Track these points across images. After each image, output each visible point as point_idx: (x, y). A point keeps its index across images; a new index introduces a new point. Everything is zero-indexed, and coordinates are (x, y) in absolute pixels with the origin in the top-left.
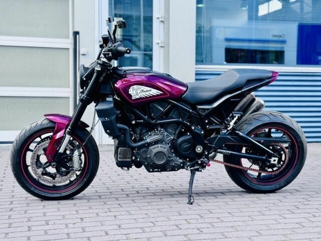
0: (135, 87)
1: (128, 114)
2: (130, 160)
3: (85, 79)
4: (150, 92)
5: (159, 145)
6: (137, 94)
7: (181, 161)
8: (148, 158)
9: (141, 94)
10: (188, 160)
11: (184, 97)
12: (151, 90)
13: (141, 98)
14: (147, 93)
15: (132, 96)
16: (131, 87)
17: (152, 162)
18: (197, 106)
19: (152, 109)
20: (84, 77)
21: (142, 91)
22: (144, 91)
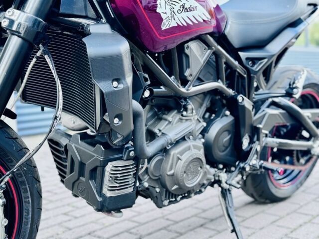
2: (132, 189)
4: (195, 13)
5: (189, 144)
6: (173, 15)
7: (212, 171)
8: (167, 179)
9: (179, 16)
10: (221, 166)
11: (228, 33)
12: (196, 8)
13: (178, 28)
14: (191, 15)
17: (178, 184)
18: (240, 53)
19: (187, 57)
21: (183, 6)
22: (186, 7)
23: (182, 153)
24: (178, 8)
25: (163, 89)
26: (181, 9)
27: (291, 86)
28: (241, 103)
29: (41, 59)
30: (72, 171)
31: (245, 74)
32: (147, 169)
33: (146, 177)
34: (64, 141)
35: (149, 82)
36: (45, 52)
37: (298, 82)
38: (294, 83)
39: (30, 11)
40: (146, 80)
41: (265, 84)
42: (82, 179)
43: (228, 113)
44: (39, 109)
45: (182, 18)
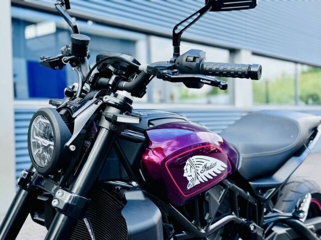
0: (195, 158)
3: (72, 148)
6: (197, 176)
9: (202, 175)
11: (240, 169)
13: (201, 185)
16: (188, 162)
18: (250, 183)
19: (207, 203)
20: (71, 144)
21: (205, 167)
22: (207, 166)
24: (200, 168)
25: (184, 233)
26: (204, 169)
27: (297, 210)
28: (253, 231)
31: (256, 203)
35: (173, 231)
37: (304, 205)
38: (300, 206)
39: (76, 192)
40: (171, 229)
41: (273, 206)
45: (204, 176)
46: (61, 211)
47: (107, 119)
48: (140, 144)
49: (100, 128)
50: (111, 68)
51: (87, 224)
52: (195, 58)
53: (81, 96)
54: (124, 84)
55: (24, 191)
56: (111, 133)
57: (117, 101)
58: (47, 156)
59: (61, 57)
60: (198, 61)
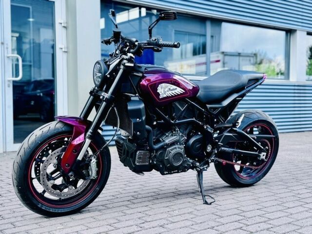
0: (163, 85)
1: (151, 114)
2: (148, 164)
3: (108, 76)
4: (176, 91)
5: (177, 146)
6: (165, 93)
7: (191, 161)
8: (165, 161)
9: (168, 93)
10: (197, 159)
11: (198, 96)
12: (176, 89)
13: (167, 97)
14: (173, 92)
15: (159, 95)
16: (160, 86)
17: (170, 164)
18: (207, 105)
19: (174, 108)
20: (108, 74)
21: (169, 89)
22: (171, 89)
23: (172, 150)
24: (167, 89)
27: (236, 122)
28: (206, 129)
29: (113, 109)
30: (124, 154)
32: (155, 155)
33: (155, 159)
34: (122, 142)
36: (114, 106)
37: (239, 120)
38: (237, 120)
39: (110, 93)
40: (154, 117)
42: (128, 158)
43: (199, 133)
44: (112, 127)
45: (169, 94)
46: (104, 101)
47: (123, 65)
48: (139, 78)
49: (120, 69)
50: (128, 44)
51: (116, 109)
52: (155, 40)
53: (115, 56)
54: (132, 50)
55: (92, 97)
56: (124, 71)
57: (127, 57)
58: (100, 80)
59: (110, 39)
60: (156, 40)
